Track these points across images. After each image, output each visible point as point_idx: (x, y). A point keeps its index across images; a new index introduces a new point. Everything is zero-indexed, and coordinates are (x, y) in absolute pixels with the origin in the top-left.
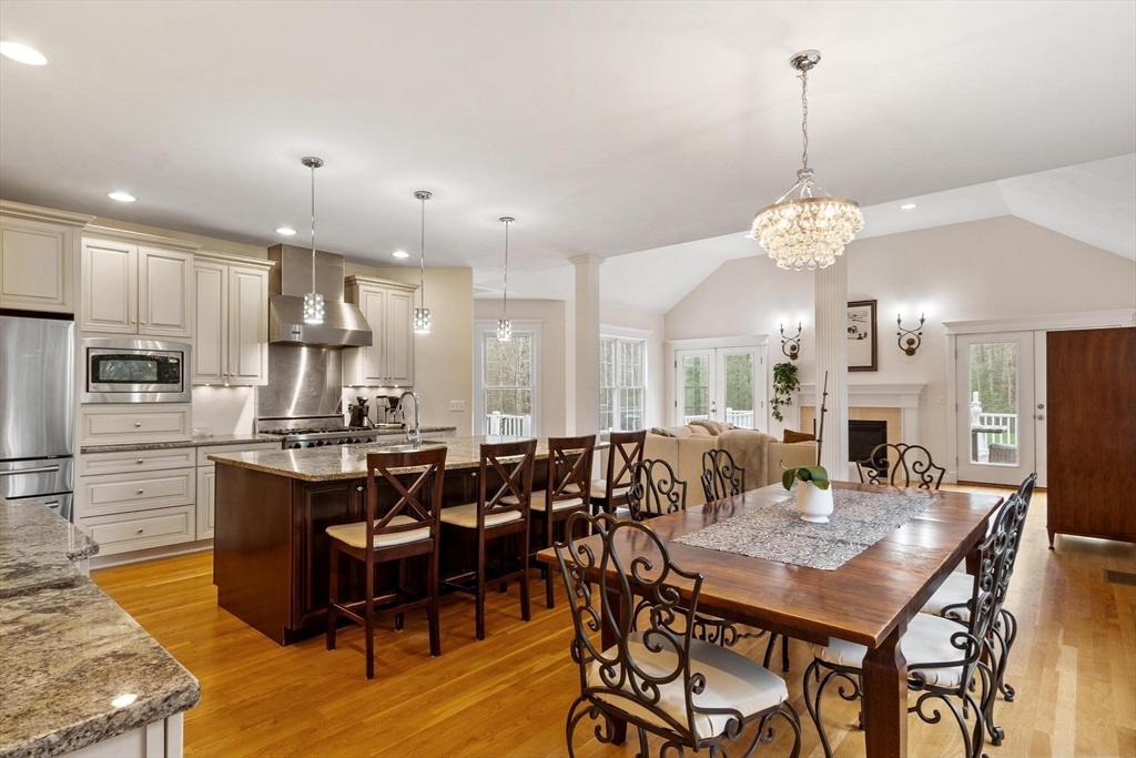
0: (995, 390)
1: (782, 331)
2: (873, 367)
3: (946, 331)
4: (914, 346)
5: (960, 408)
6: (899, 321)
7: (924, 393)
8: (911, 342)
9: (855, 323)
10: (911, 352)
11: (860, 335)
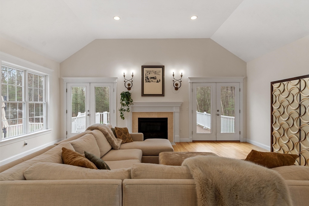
1: (124, 76)
2: (163, 95)
3: (189, 81)
5: (193, 112)
6: (173, 75)
7: (181, 106)
9: (156, 75)
10: (177, 89)
11: (158, 80)
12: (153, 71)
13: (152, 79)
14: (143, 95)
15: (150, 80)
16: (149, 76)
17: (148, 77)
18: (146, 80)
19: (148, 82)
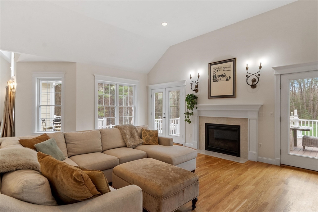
0: (307, 109)
1: (191, 78)
2: (234, 96)
3: (275, 72)
4: (255, 83)
5: (283, 120)
6: (247, 68)
7: (261, 110)
8: (254, 80)
9: (225, 72)
10: (254, 86)
11: (227, 78)
12: (221, 67)
13: (221, 77)
14: (210, 97)
15: (218, 78)
16: (217, 74)
17: (216, 76)
18: (213, 79)
19: (216, 81)
